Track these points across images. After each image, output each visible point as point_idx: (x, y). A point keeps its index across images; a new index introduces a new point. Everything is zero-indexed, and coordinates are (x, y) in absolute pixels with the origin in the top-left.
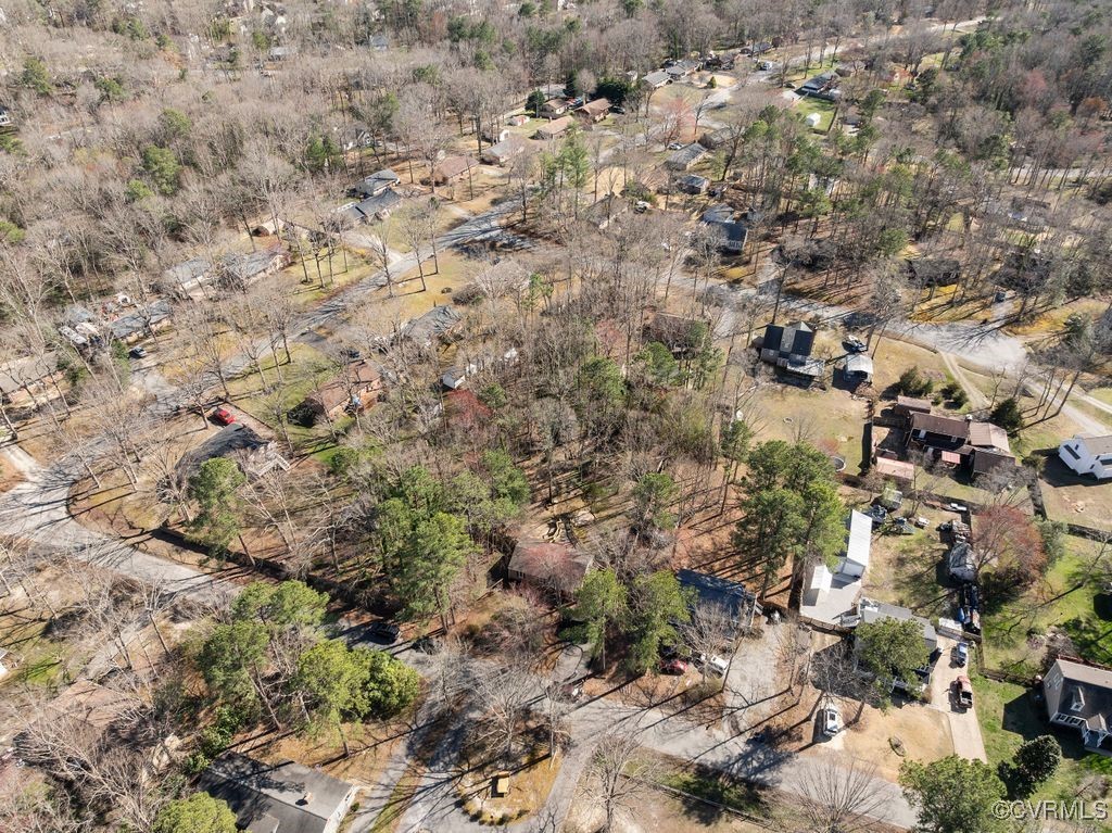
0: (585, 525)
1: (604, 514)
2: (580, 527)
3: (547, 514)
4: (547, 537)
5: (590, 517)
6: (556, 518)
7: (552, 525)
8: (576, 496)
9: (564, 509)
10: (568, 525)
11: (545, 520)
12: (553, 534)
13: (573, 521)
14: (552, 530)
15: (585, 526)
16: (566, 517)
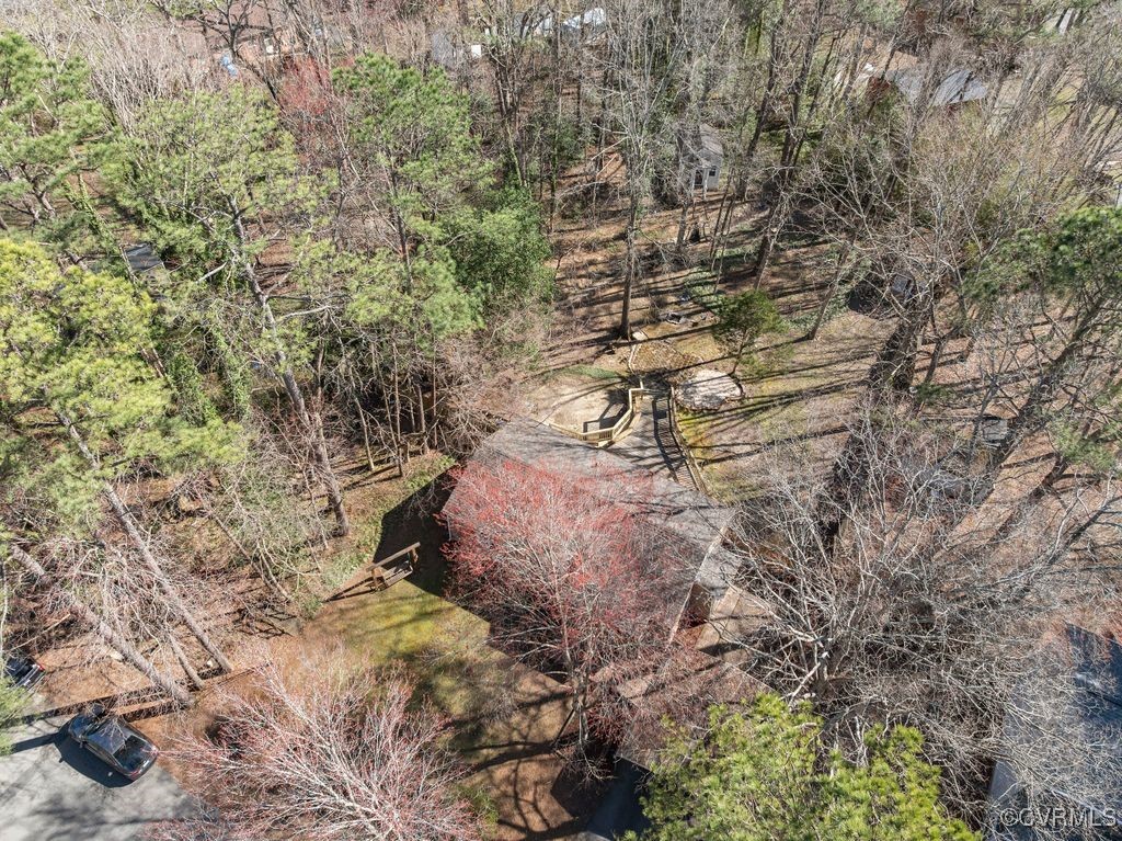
0: (711, 411)
1: (770, 387)
2: (700, 412)
3: (610, 364)
4: (594, 429)
5: (727, 389)
6: (632, 379)
7: (619, 398)
8: (697, 330)
9: (661, 358)
10: (662, 404)
11: (603, 382)
12: (612, 421)
13: (678, 393)
14: (613, 412)
15: (713, 412)
16: (660, 380)
